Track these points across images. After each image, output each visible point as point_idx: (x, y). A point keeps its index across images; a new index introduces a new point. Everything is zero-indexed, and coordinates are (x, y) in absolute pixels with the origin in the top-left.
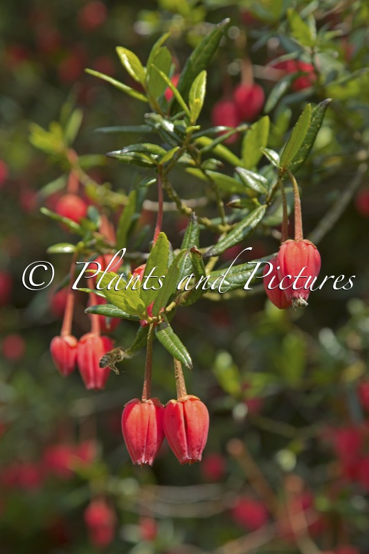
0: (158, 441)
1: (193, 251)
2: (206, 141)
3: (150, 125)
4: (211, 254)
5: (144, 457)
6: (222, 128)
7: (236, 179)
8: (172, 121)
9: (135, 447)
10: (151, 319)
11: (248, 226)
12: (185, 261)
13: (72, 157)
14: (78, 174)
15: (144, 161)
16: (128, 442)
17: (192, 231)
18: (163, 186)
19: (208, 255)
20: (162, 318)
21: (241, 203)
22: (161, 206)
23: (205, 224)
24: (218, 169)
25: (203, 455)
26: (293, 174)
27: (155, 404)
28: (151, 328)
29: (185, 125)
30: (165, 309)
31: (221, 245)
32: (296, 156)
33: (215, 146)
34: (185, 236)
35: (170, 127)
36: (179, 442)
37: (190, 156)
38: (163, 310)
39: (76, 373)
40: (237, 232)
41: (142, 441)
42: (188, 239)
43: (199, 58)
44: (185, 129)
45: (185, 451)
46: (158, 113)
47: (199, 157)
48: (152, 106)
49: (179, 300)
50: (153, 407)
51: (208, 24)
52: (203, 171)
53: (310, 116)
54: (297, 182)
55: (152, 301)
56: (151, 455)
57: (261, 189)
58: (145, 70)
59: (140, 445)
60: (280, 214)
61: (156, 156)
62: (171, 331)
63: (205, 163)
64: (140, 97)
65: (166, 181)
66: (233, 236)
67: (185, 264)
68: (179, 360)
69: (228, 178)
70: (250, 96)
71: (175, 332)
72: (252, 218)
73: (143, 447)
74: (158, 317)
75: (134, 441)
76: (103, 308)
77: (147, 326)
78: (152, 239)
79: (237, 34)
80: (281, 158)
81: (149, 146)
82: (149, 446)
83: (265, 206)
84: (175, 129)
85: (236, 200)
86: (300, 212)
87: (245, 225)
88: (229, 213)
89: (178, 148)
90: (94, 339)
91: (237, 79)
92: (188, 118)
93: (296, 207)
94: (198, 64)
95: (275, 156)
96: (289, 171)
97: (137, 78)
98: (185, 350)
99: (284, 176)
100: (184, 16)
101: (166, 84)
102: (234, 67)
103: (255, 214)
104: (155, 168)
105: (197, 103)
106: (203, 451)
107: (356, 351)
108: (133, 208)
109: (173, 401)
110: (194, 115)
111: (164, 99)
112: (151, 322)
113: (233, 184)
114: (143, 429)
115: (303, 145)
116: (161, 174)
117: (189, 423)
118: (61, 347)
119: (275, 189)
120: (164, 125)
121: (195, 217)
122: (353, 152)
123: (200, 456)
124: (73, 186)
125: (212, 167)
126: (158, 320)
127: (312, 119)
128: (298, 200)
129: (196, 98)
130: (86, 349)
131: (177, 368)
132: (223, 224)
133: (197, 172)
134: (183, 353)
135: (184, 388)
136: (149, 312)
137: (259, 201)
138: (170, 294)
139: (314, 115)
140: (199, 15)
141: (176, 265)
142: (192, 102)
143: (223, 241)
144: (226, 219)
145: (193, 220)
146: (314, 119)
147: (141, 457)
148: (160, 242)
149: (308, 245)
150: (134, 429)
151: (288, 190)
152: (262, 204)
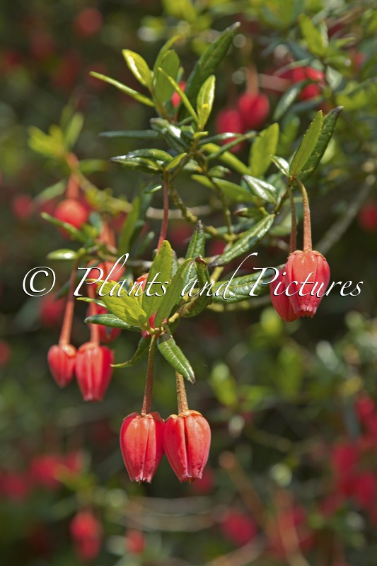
0: (157, 457)
1: (198, 261)
2: (213, 149)
3: (156, 131)
4: (217, 264)
5: (142, 473)
6: (229, 135)
7: (244, 187)
8: (179, 127)
9: (134, 463)
10: (152, 330)
11: (255, 236)
12: (190, 271)
13: (72, 162)
14: (77, 180)
15: (150, 167)
16: (125, 457)
17: (197, 239)
18: (168, 193)
19: (213, 265)
20: (164, 329)
21: (249, 212)
22: (166, 214)
23: (211, 233)
24: (226, 177)
25: (203, 473)
26: (303, 183)
27: (154, 419)
28: (153, 339)
29: (192, 131)
30: (168, 320)
31: (227, 255)
32: (306, 165)
33: (222, 153)
34: (190, 245)
35: (177, 132)
36: (179, 459)
37: (196, 163)
38: (165, 321)
39: (73, 383)
40: (245, 241)
41: (141, 457)
42: (193, 248)
43: (208, 62)
44: (192, 135)
45: (185, 469)
46: (164, 118)
47: (206, 164)
48: (158, 110)
49: (182, 310)
50: (153, 422)
51: (214, 32)
52: (210, 178)
53: (322, 123)
54: (307, 191)
55: (154, 312)
56: (150, 473)
57: (269, 198)
58: (152, 74)
59: (139, 461)
60: (288, 224)
61: (162, 162)
62: (174, 343)
63: (212, 170)
64: (146, 101)
65: (172, 188)
66: (239, 246)
67: (189, 274)
68: (181, 373)
69: (235, 186)
70: (255, 104)
71: (177, 344)
72: (259, 227)
73: (142, 463)
74: (160, 329)
75: (132, 456)
76: (104, 318)
77: (149, 337)
78: (156, 247)
79: (243, 42)
80: (291, 166)
81: (154, 152)
82: (148, 463)
83: (272, 216)
84: (182, 134)
85: (244, 209)
86: (310, 222)
87: (252, 235)
88: (235, 222)
89: (185, 154)
90: (93, 349)
91: (242, 88)
92: (196, 124)
93: (306, 217)
94: (207, 68)
95: (284, 164)
96: (299, 180)
97: (144, 82)
98: (187, 363)
99: (292, 185)
100: (190, 23)
101: (174, 89)
102: (238, 76)
103: (263, 223)
104: (161, 175)
105: (205, 109)
106: (204, 469)
107: (354, 365)
108: (136, 215)
109: (174, 416)
110: (202, 121)
111: (171, 103)
112: (153, 334)
113: (240, 192)
114: (141, 445)
115: (313, 154)
116: (167, 181)
117: (191, 440)
118: (59, 357)
119: (284, 199)
120: (171, 131)
121: (201, 226)
122: (361, 163)
123: (201, 474)
124: (73, 191)
125: (219, 174)
126: (161, 332)
127: (323, 127)
128: (307, 209)
129: (204, 103)
130: (85, 359)
131: (179, 382)
132: (229, 233)
133: (203, 180)
134: (185, 366)
135: (185, 403)
136: (152, 323)
137: (266, 210)
138: (173, 305)
139: (325, 122)
140: (205, 22)
141: (180, 275)
142: (200, 107)
143: (229, 250)
144: (232, 228)
145: (199, 229)
146: (325, 127)
147: (139, 473)
148: (164, 251)
149: (316, 256)
150: (133, 444)
151: (297, 199)
152: (270, 214)
